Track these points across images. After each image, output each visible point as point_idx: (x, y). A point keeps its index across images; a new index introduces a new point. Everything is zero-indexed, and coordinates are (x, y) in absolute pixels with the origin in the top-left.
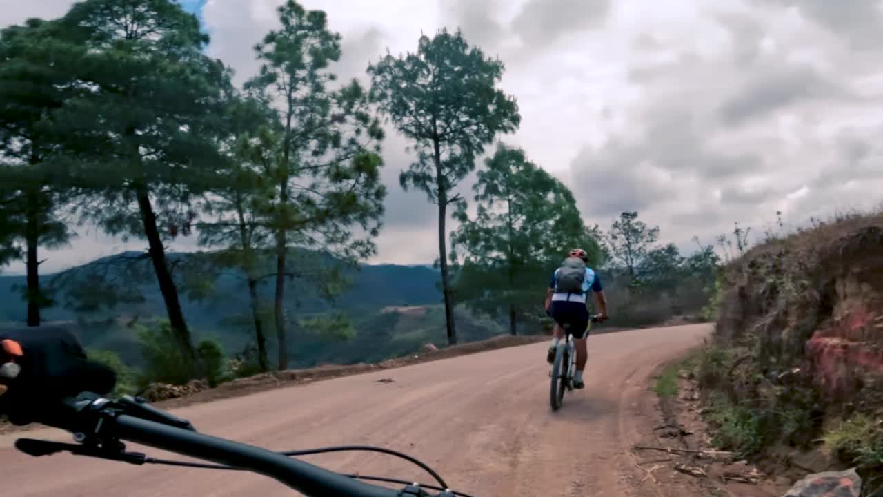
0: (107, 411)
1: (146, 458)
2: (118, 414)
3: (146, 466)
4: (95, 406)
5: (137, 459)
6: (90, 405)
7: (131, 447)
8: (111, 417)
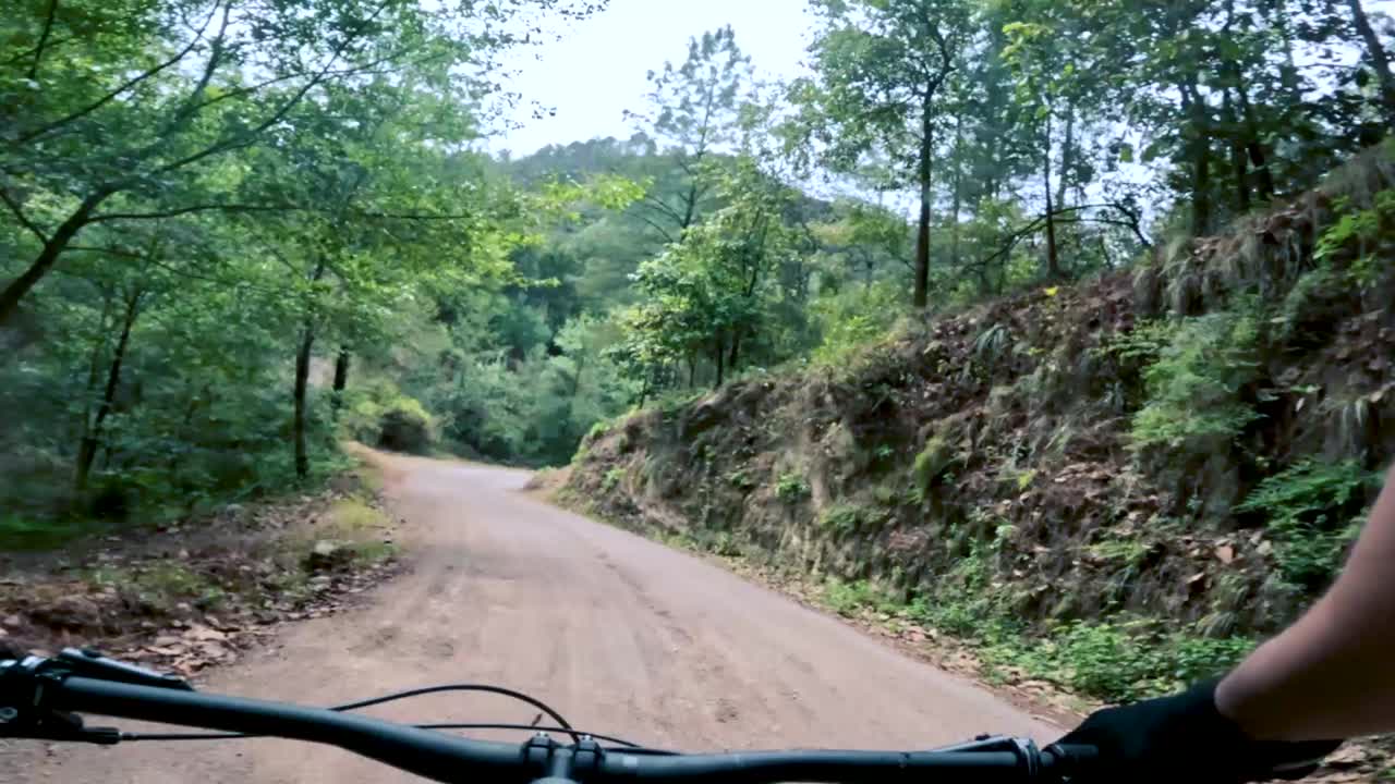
0: (49, 675)
1: (121, 734)
2: (65, 676)
3: (122, 745)
4: (25, 668)
5: (107, 738)
6: (17, 667)
7: (92, 721)
8: (57, 682)
